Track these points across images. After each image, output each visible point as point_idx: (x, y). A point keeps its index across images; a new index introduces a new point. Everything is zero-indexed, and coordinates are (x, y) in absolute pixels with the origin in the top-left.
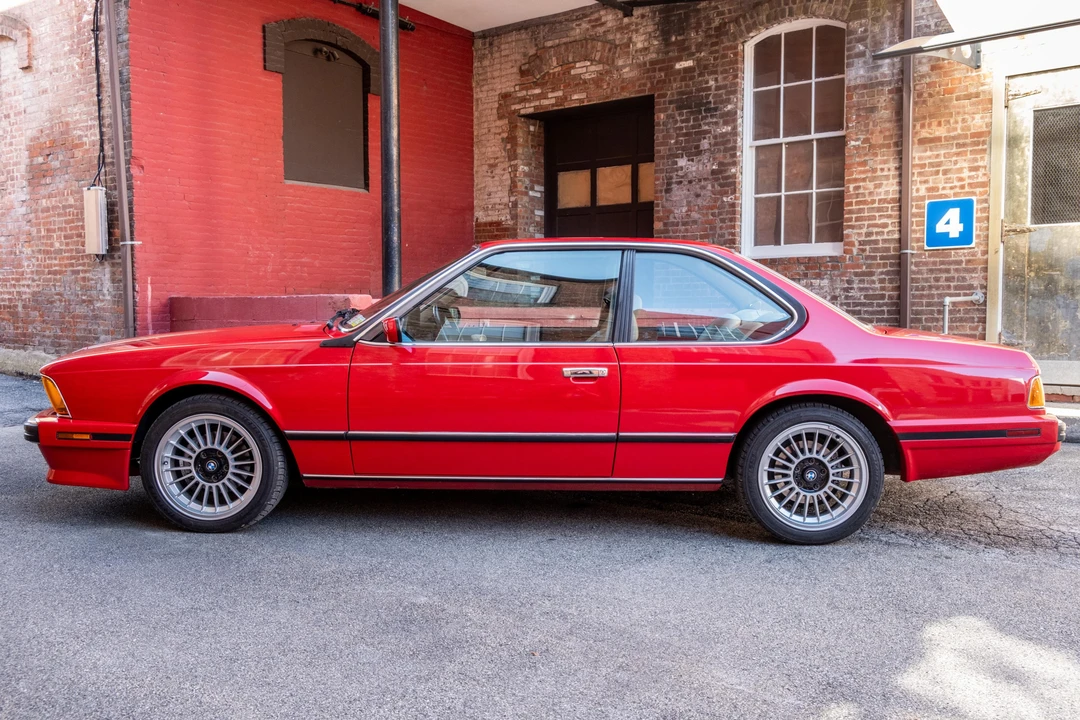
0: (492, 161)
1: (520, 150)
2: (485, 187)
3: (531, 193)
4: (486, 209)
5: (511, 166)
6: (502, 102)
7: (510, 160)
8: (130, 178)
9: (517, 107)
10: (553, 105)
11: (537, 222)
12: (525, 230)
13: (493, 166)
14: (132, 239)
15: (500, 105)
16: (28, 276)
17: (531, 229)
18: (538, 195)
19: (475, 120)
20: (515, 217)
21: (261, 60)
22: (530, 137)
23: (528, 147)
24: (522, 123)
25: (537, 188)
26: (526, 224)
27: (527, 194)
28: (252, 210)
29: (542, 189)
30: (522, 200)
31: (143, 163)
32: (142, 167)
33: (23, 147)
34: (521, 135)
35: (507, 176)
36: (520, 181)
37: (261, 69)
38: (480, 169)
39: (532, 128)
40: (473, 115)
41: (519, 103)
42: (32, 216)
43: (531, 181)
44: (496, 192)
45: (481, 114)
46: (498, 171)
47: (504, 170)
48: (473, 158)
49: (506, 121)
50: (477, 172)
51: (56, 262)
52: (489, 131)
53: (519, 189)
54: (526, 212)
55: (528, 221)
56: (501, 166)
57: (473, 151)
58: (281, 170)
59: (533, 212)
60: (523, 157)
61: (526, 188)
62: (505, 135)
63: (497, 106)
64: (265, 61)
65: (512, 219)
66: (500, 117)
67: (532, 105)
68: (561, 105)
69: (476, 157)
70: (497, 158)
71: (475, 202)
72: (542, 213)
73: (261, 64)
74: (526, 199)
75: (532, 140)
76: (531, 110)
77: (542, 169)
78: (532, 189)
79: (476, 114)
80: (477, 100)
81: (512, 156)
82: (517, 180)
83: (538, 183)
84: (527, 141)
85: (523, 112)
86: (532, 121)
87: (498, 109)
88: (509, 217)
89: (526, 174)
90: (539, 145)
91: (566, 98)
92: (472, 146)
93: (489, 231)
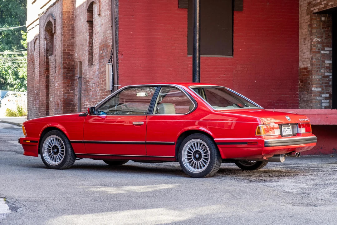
0: (304, 37)
1: (314, 31)
2: (303, 50)
3: (322, 52)
4: (303, 61)
5: (311, 39)
6: (308, 7)
7: (310, 36)
8: (117, 60)
9: (312, 9)
10: (324, 8)
11: (327, 67)
12: (317, 71)
13: (305, 39)
14: (118, 84)
15: (307, 8)
16: (98, 100)
17: (322, 71)
18: (328, 53)
19: (300, 16)
20: (312, 65)
21: (177, 4)
22: (322, 23)
23: (320, 28)
24: (315, 16)
25: (326, 49)
26: (319, 68)
27: (319, 52)
28: (171, 69)
29: (331, 49)
30: (316, 55)
31: (123, 53)
32: (123, 55)
33: (98, 47)
34: (315, 22)
35: (309, 44)
36: (314, 46)
37: (177, 8)
38: (301, 40)
39: (323, 19)
40: (299, 14)
41: (313, 7)
42: (99, 75)
43: (323, 46)
44: (306, 52)
45: (302, 12)
46: (307, 42)
47: (308, 41)
48: (298, 35)
49: (309, 16)
50: (300, 42)
51: (104, 94)
52: (304, 21)
53: (313, 50)
54: (318, 62)
55: (320, 67)
56: (308, 39)
57: (298, 32)
58: (186, 51)
59: (324, 62)
60: (316, 34)
61: (319, 49)
62: (309, 23)
63: (306, 8)
64: (179, 5)
65: (311, 66)
66: (308, 14)
67: (317, 8)
68: (326, 8)
69: (300, 34)
70: (306, 35)
71: (300, 57)
72: (330, 62)
73: (177, 6)
74: (318, 55)
75: (323, 25)
76: (317, 11)
77: (331, 39)
78: (323, 49)
79: (300, 13)
80: (300, 5)
81: (311, 34)
82: (312, 46)
83: (328, 46)
84: (319, 25)
85: (314, 11)
86: (323, 15)
87: (307, 10)
88: (310, 65)
89: (318, 42)
90: (328, 27)
91: (327, 4)
92: (299, 29)
93: (304, 72)
